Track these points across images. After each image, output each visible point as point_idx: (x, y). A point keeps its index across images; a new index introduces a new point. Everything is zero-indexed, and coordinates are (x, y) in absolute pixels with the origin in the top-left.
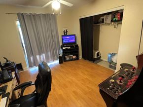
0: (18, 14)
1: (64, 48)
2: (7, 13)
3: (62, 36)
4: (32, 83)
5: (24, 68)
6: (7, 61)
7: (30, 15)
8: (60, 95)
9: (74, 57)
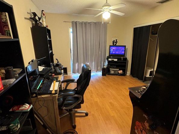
0: (73, 22)
1: (110, 60)
2: (64, 22)
3: (110, 46)
4: (75, 81)
5: (68, 73)
6: (58, 62)
7: (82, 23)
8: (97, 102)
9: (121, 72)
